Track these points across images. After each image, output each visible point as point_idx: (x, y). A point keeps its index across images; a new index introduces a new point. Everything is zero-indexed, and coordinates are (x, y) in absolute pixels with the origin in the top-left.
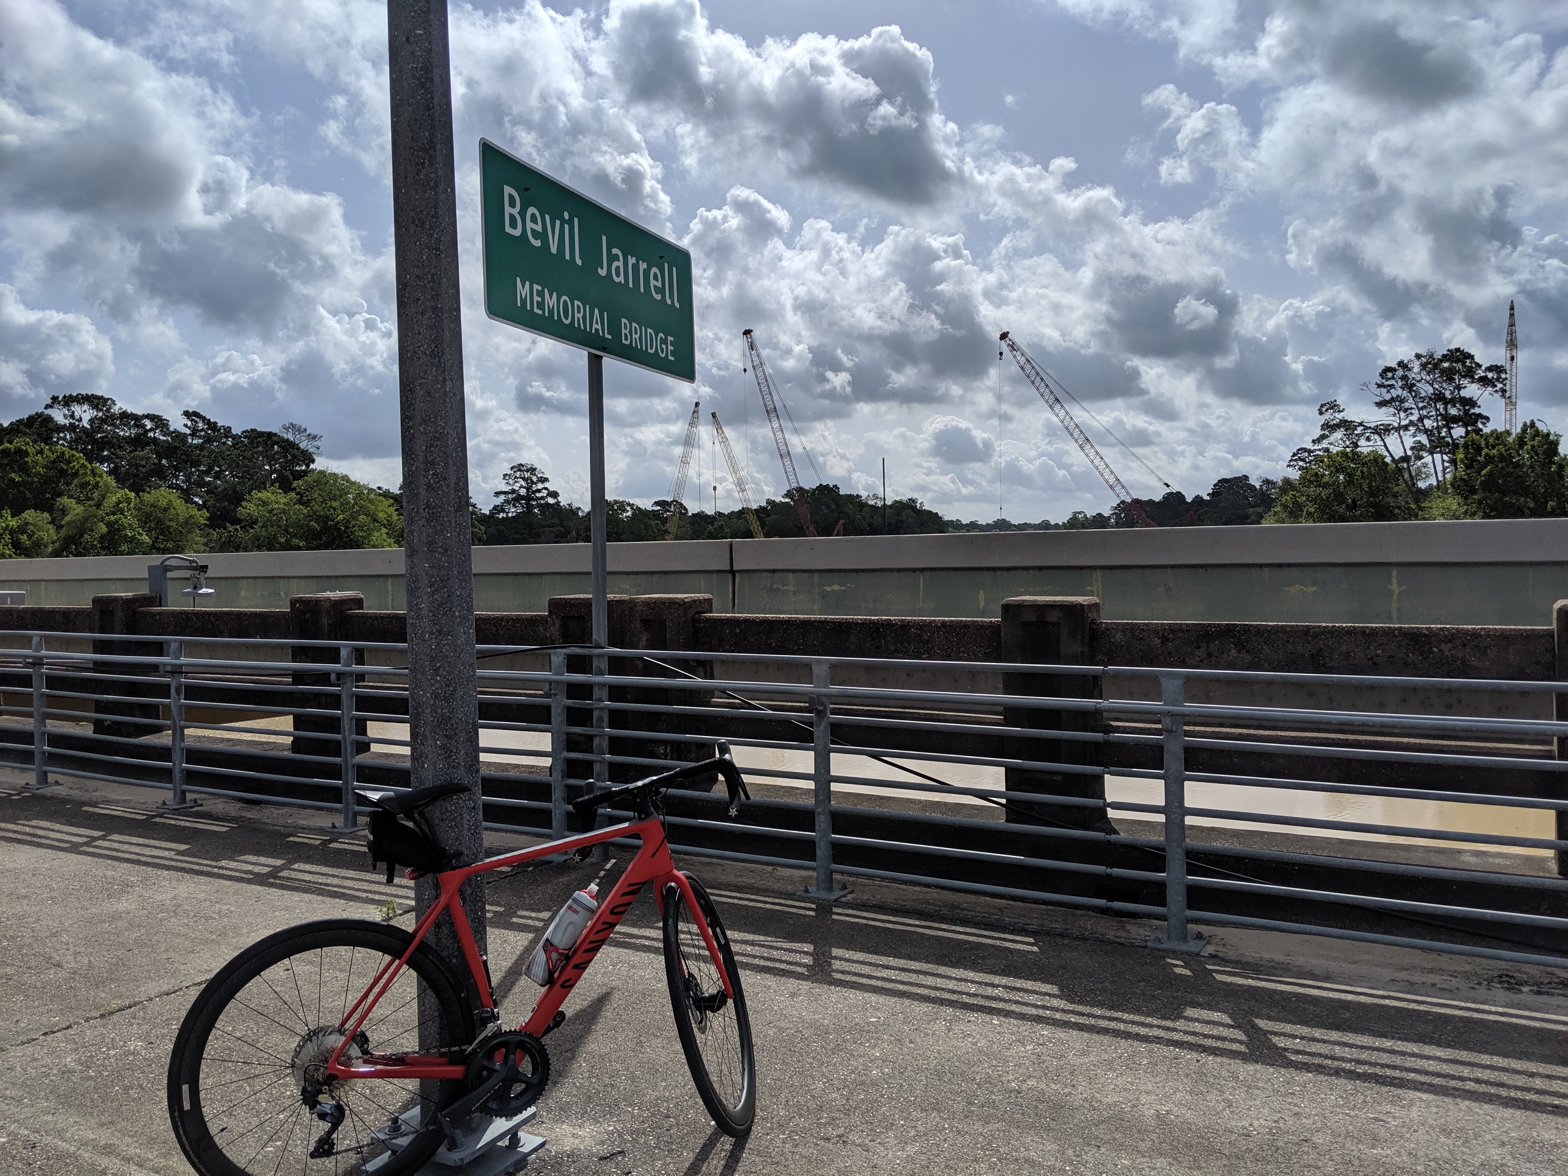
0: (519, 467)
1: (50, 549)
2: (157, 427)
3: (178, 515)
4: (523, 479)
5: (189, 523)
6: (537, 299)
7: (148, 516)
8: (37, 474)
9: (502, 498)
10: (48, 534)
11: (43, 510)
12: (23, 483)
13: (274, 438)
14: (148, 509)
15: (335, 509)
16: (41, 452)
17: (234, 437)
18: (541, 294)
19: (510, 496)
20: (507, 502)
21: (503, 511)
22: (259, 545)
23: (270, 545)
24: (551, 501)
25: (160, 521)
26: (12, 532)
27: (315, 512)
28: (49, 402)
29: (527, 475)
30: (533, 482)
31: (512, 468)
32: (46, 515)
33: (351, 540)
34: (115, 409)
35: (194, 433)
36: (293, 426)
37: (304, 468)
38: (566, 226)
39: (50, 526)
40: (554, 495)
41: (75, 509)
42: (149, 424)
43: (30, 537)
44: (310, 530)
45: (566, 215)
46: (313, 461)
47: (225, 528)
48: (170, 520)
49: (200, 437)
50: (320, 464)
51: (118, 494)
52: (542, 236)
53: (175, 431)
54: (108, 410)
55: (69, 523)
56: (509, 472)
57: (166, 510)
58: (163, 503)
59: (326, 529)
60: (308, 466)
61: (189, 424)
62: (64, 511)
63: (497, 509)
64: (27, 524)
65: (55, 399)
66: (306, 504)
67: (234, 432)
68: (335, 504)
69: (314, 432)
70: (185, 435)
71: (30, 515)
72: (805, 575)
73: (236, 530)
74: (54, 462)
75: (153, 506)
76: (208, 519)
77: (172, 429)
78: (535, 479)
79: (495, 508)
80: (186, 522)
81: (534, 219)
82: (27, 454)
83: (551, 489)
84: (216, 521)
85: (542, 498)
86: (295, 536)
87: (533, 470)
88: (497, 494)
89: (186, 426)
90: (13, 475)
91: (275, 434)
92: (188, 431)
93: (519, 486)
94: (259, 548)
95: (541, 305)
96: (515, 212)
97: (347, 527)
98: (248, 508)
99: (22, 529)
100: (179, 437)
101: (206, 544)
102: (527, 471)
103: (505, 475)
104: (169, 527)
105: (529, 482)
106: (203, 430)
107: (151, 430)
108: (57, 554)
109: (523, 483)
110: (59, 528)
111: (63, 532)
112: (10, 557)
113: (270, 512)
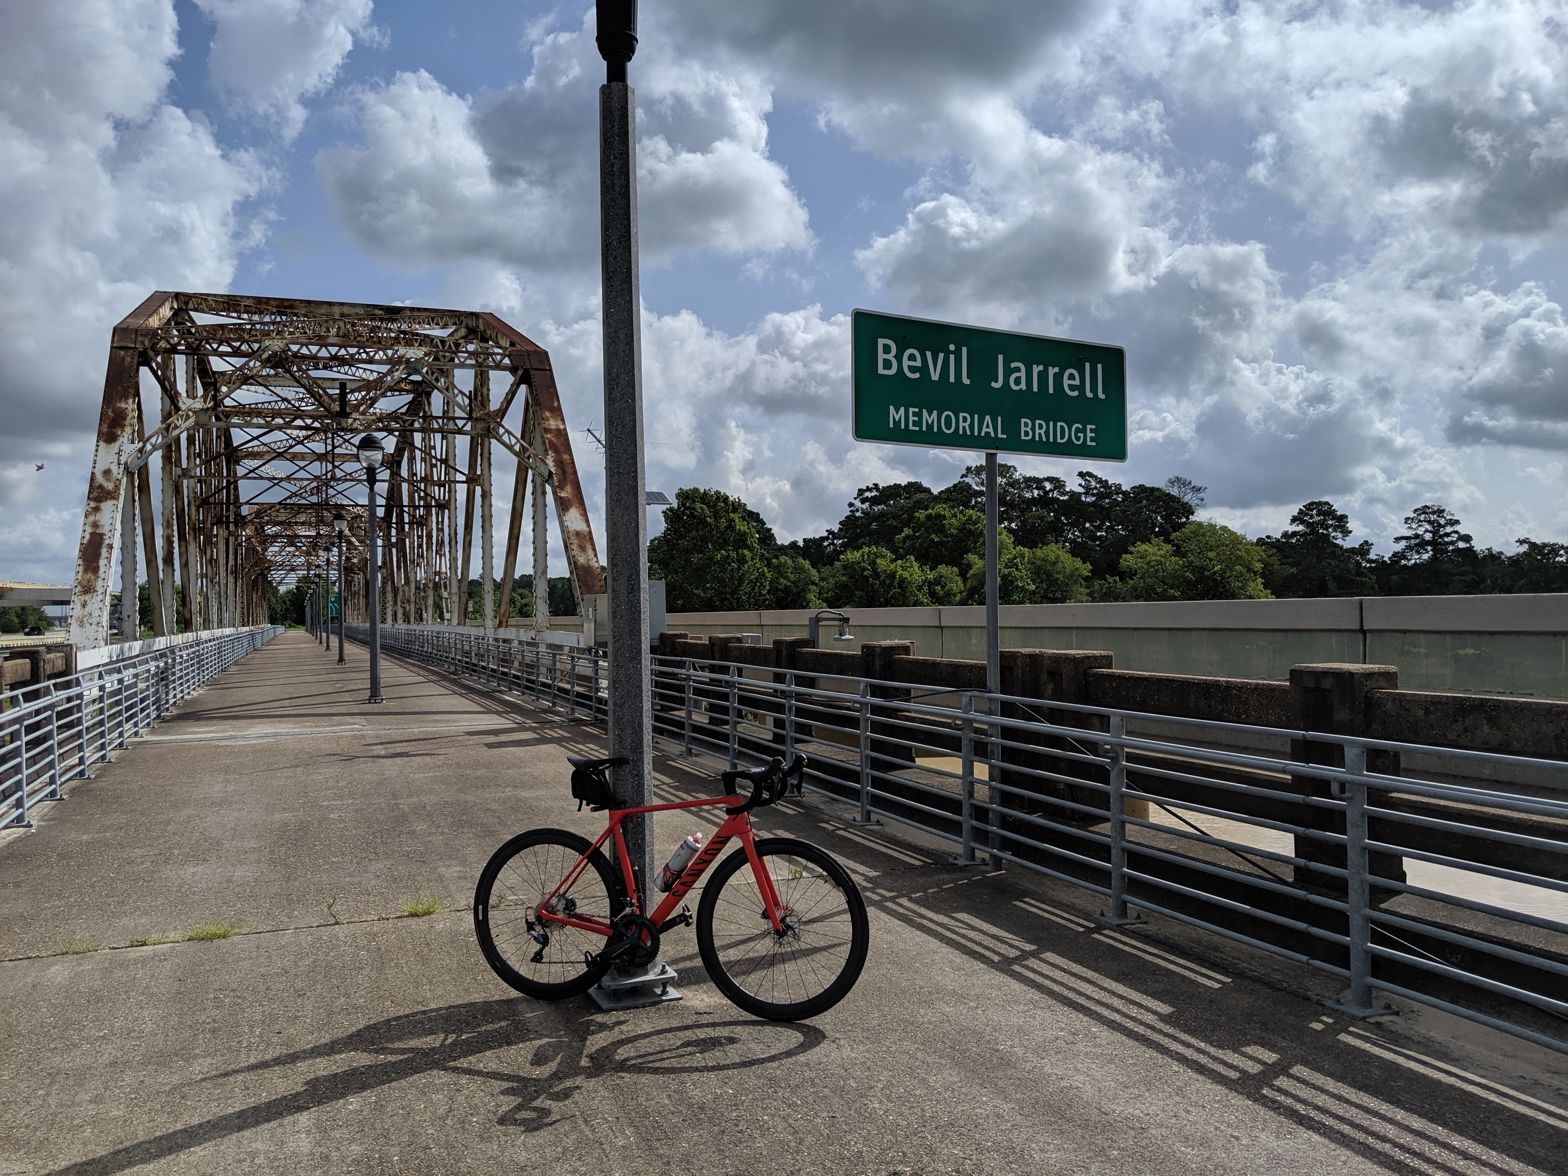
0: (1424, 510)
1: (958, 598)
2: (1055, 488)
3: (1064, 568)
4: (1429, 522)
5: (1073, 576)
6: (912, 418)
7: (1039, 568)
8: (952, 535)
9: (1403, 544)
10: (957, 585)
11: (953, 565)
12: (941, 543)
13: (1156, 493)
14: (1039, 563)
15: (1211, 560)
16: (955, 516)
17: (1125, 493)
18: (919, 415)
19: (1413, 542)
20: (1409, 548)
21: (1405, 558)
22: (1137, 595)
23: (1148, 594)
24: (1462, 545)
25: (1049, 574)
26: (930, 583)
27: (1190, 564)
28: (964, 472)
29: (1433, 517)
30: (1440, 525)
31: (1415, 511)
32: (955, 569)
33: (1226, 591)
34: (1017, 476)
35: (1088, 490)
36: (1178, 479)
37: (1184, 520)
38: (952, 357)
39: (958, 578)
40: (1467, 538)
41: (976, 562)
42: (1048, 486)
43: (943, 587)
44: (1187, 581)
45: (952, 347)
46: (1193, 514)
47: (1106, 580)
48: (1058, 573)
49: (1093, 495)
50: (1201, 516)
51: (1012, 550)
52: (924, 370)
53: (1071, 491)
54: (1011, 477)
55: (974, 575)
56: (1412, 515)
57: (1054, 563)
58: (1052, 557)
59: (1201, 580)
60: (1188, 518)
61: (1083, 483)
62: (969, 566)
63: (1398, 556)
64: (941, 577)
65: (969, 469)
66: (1183, 555)
67: (1124, 488)
68: (1211, 555)
69: (1198, 485)
70: (1080, 494)
71: (943, 569)
72: (1437, 636)
73: (1115, 581)
74: (964, 524)
75: (1044, 560)
76: (1091, 571)
77: (1067, 489)
78: (1442, 521)
79: (1395, 554)
80: (1072, 575)
81: (912, 358)
82: (944, 517)
83: (1463, 532)
84: (1098, 573)
85: (1452, 543)
86: (1172, 587)
87: (1440, 512)
88: (1398, 540)
89: (1080, 485)
90: (933, 536)
91: (1158, 489)
92: (1082, 490)
93: (1424, 531)
94: (1137, 598)
95: (918, 423)
96: (891, 357)
97: (1223, 578)
98: (1127, 561)
99: (937, 581)
100: (1074, 495)
101: (1088, 594)
102: (1434, 513)
103: (1407, 519)
104: (1057, 579)
105: (1436, 527)
106: (1096, 488)
107: (1051, 490)
108: (963, 603)
109: (1429, 527)
110: (965, 581)
111: (969, 585)
112: (928, 605)
113: (1148, 564)
